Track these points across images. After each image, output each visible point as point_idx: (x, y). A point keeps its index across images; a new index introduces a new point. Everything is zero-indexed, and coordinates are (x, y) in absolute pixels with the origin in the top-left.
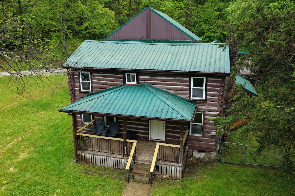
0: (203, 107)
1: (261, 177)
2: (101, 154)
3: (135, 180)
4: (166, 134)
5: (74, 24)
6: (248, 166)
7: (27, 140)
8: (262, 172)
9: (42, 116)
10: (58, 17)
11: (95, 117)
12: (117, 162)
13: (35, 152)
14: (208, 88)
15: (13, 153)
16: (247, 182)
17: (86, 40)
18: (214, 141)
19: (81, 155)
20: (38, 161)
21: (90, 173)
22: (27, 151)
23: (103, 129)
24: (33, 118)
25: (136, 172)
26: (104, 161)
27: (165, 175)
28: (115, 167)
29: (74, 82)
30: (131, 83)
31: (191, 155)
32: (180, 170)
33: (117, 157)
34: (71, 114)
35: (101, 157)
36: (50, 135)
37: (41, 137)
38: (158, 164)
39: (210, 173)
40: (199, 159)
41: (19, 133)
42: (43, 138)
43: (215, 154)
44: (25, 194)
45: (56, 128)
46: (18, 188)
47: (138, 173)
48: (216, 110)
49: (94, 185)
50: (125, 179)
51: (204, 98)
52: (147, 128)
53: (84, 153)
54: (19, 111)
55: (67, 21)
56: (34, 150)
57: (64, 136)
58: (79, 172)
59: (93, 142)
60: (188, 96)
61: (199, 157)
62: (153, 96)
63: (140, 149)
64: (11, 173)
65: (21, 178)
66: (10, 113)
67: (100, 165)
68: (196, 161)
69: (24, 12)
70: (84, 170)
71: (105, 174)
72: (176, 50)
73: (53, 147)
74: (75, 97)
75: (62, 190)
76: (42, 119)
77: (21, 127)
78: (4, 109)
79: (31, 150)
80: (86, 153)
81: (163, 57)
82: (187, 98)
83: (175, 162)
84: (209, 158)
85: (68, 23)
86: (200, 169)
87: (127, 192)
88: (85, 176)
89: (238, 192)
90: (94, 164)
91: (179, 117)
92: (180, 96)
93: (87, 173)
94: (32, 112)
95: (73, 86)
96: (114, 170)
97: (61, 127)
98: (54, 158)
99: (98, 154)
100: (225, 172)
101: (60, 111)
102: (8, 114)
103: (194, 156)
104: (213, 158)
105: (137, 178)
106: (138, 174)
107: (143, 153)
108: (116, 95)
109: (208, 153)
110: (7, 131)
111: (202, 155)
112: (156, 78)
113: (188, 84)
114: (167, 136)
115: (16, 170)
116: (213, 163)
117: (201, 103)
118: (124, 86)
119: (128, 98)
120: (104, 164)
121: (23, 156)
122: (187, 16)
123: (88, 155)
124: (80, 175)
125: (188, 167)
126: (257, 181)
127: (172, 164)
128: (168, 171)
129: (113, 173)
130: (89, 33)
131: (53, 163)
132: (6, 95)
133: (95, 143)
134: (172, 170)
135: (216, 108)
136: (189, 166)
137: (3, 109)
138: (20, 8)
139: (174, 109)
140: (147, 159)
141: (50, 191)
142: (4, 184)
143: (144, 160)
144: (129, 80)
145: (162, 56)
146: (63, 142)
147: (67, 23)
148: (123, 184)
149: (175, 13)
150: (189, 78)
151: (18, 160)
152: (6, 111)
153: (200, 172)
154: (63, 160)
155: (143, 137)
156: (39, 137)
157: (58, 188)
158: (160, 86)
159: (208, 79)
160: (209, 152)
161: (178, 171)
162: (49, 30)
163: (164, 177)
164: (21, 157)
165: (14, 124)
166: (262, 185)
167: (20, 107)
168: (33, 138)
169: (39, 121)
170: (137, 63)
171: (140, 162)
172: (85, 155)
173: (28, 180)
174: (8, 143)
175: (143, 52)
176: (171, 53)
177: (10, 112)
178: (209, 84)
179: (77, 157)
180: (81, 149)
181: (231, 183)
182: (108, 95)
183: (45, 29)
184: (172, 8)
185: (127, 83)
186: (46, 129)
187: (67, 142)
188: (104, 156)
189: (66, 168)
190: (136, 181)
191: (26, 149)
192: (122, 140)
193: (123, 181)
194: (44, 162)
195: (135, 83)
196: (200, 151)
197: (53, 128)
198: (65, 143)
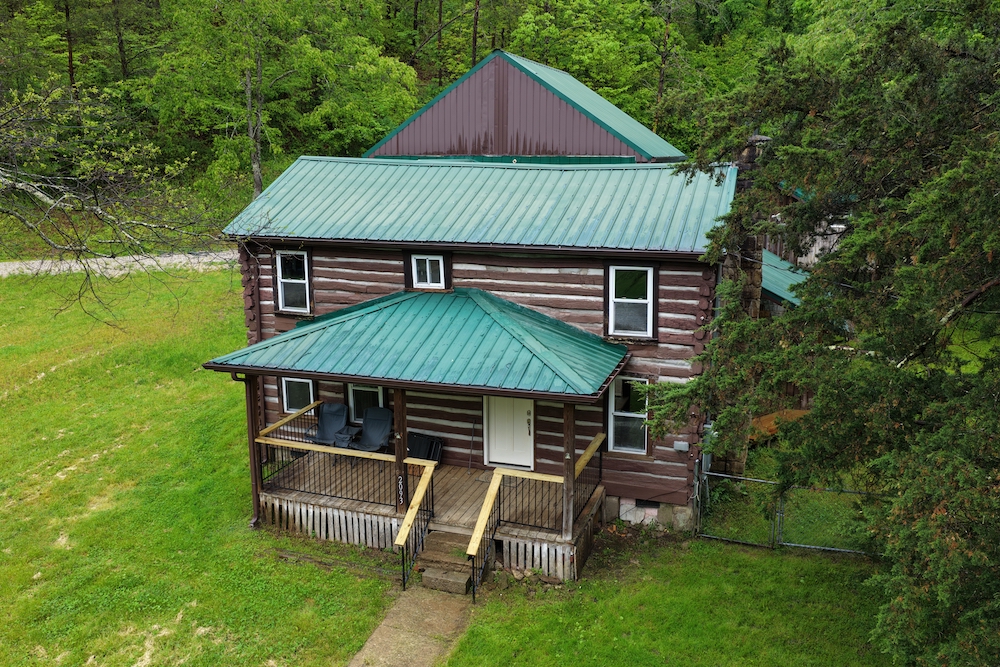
0: (648, 362)
1: (825, 585)
2: (329, 504)
3: (424, 580)
4: (535, 448)
5: (291, 107)
6: (791, 553)
7: (117, 460)
8: (832, 568)
9: (169, 393)
10: (239, 87)
11: (322, 393)
12: (376, 528)
13: (137, 495)
14: (661, 300)
15: (72, 496)
16: (777, 598)
17: (302, 157)
18: (686, 471)
19: (269, 505)
20: (142, 522)
21: (293, 558)
22: (111, 491)
23: (343, 429)
24: (141, 398)
25: (431, 558)
26: (337, 526)
27: (521, 571)
28: (370, 544)
29: (260, 284)
30: (429, 285)
31: (615, 514)
32: (567, 557)
33: (377, 511)
34: (239, 376)
35: (330, 510)
36: (188, 448)
37: (158, 454)
38: (498, 536)
39: (665, 568)
40: (638, 529)
41: (96, 439)
42: (164, 456)
43: (689, 511)
44: (94, 609)
45: (207, 426)
46: (75, 593)
47: (437, 562)
48: (686, 370)
49: (298, 591)
50: (395, 577)
51: (649, 334)
52: (478, 426)
53: (280, 500)
54: (101, 377)
55: (269, 100)
56: (133, 489)
57: (230, 453)
58: (261, 555)
59: (312, 469)
60: (602, 325)
61: (639, 522)
62: (489, 324)
63: (451, 493)
64: (58, 552)
65: (87, 567)
66: (72, 381)
67: (327, 537)
68: (629, 535)
69: (138, 74)
70: (277, 550)
71: (336, 563)
72: (574, 185)
73: (191, 483)
74: (264, 330)
75: (201, 602)
76: (168, 401)
77: (101, 423)
78: (56, 370)
79: (125, 490)
80: (286, 498)
81: (528, 207)
82: (599, 332)
83: (551, 530)
84: (671, 527)
85: (273, 105)
86: (635, 558)
87: (396, 614)
88: (275, 566)
89: (740, 624)
90: (310, 533)
91: (558, 387)
92: (578, 326)
93: (282, 557)
94: (140, 379)
95: (255, 297)
96: (368, 552)
97: (224, 426)
98: (191, 515)
99: (322, 501)
100: (714, 566)
101: (207, 367)
102: (67, 385)
103: (623, 518)
104: (682, 525)
105: (431, 576)
106: (435, 565)
107: (458, 504)
108: (380, 321)
109: (669, 510)
110: (61, 433)
111: (650, 515)
112: (502, 269)
113: (601, 288)
114: (538, 453)
115: (75, 544)
116: (681, 541)
117: (642, 347)
118: (406, 297)
119: (412, 329)
120: (337, 534)
121: (99, 506)
122: (662, 82)
123: (293, 505)
124: (262, 565)
125: (600, 551)
126: (807, 595)
127: (542, 535)
128: (529, 556)
129: (364, 561)
130: (339, 137)
131: (185, 529)
132: (67, 327)
133: (317, 471)
134: (543, 556)
135: (686, 365)
136: (603, 548)
137: (53, 369)
138: (123, 62)
139: (545, 362)
140: (466, 519)
141: (166, 603)
142: (34, 580)
143: (456, 522)
144: (422, 278)
145: (526, 202)
146: (223, 470)
147: (268, 105)
148: (389, 593)
149: (624, 69)
150: (602, 270)
151: (82, 517)
152: (61, 375)
153: (634, 567)
154: (216, 521)
155: (465, 457)
156: (152, 454)
157: (190, 595)
158: (516, 294)
159: (662, 273)
160: (671, 504)
161: (560, 558)
162: (211, 127)
163: (517, 575)
164: (94, 508)
165: (81, 415)
166: (820, 607)
167: (105, 365)
168: (132, 457)
169: (159, 407)
170: (446, 224)
171: (446, 529)
172: (280, 507)
173: (106, 572)
174: (60, 469)
175: (471, 192)
176: (555, 195)
177: (74, 379)
178: (663, 290)
179: (259, 512)
180: (272, 488)
181: (724, 598)
182: (355, 321)
183: (201, 125)
184: (612, 57)
185: (416, 285)
186: (175, 430)
187: (235, 471)
188: (338, 509)
189: (222, 543)
190: (429, 586)
191: (112, 485)
192: (391, 458)
193: (388, 584)
194: (158, 525)
195: (441, 285)
196: (641, 503)
197: (198, 428)
198: (231, 474)
